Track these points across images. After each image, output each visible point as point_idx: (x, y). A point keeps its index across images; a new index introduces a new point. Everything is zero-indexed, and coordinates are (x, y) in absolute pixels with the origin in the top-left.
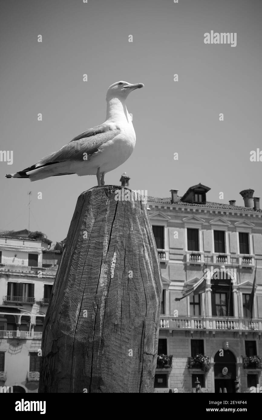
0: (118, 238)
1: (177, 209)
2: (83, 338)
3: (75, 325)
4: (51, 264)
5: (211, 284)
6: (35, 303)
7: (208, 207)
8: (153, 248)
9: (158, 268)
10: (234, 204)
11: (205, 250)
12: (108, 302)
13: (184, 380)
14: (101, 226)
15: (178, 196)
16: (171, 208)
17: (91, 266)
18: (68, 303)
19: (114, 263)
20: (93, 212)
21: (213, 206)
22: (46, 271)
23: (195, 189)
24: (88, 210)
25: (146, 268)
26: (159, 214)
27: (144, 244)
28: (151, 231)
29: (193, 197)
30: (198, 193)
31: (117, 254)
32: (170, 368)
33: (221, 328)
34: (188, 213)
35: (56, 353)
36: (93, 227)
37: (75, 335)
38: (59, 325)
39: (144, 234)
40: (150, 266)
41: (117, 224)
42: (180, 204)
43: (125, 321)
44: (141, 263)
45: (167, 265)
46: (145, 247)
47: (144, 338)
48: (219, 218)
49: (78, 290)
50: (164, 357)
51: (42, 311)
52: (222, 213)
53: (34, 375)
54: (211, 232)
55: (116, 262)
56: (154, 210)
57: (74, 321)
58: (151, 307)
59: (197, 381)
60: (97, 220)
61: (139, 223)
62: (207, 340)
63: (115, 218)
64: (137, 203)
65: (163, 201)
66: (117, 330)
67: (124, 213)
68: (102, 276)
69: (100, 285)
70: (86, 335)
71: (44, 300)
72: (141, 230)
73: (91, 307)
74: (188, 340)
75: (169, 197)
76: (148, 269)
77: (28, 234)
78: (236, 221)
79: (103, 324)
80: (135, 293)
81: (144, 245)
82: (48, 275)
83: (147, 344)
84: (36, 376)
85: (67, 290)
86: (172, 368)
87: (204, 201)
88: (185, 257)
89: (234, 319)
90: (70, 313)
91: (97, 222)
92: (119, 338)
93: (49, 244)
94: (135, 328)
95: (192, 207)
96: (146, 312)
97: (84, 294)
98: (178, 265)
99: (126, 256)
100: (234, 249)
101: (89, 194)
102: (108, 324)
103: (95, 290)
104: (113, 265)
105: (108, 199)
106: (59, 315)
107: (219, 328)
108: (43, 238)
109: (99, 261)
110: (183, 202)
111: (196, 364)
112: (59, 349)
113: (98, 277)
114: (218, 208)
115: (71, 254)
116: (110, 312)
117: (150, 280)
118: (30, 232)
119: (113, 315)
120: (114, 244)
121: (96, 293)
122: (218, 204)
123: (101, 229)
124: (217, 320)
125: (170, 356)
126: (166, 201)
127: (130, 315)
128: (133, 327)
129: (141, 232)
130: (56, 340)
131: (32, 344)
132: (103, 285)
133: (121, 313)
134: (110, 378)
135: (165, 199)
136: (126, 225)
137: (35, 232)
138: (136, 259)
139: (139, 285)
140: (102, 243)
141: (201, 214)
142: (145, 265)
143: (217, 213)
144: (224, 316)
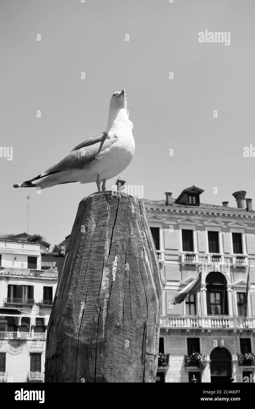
0: (118, 242)
1: (172, 211)
2: (86, 340)
3: (79, 327)
4: (49, 266)
5: (206, 284)
6: (35, 304)
7: (201, 208)
8: (153, 251)
9: (158, 271)
10: (227, 205)
11: (199, 251)
12: (110, 304)
13: (181, 378)
14: (102, 231)
15: (172, 199)
16: (166, 210)
17: (93, 269)
18: (71, 305)
19: (115, 266)
20: (94, 217)
21: (207, 207)
22: (45, 273)
23: (189, 192)
24: (89, 216)
25: (146, 271)
26: (154, 216)
27: (144, 247)
28: (151, 235)
29: (187, 199)
30: (192, 195)
31: (118, 258)
32: (167, 366)
33: (217, 326)
34: (182, 214)
35: (60, 355)
36: (95, 231)
37: (79, 336)
38: (62, 327)
39: (144, 238)
40: (150, 269)
41: (118, 229)
42: (175, 206)
43: (127, 323)
44: (142, 266)
45: (162, 265)
46: (145, 251)
47: (146, 339)
48: (213, 220)
49: (81, 293)
50: (161, 355)
51: (42, 313)
52: (216, 214)
53: (34, 375)
54: (205, 233)
55: (117, 265)
56: (149, 212)
57: (78, 323)
58: (152, 309)
59: (194, 379)
60: (98, 225)
61: (139, 227)
62: (202, 338)
63: (116, 222)
64: (136, 208)
65: (158, 203)
66: (119, 332)
67: (124, 218)
68: (104, 279)
69: (102, 288)
70: (90, 337)
71: (43, 301)
72: (141, 234)
73: (94, 309)
74: (184, 338)
75: (163, 200)
76: (148, 272)
77: (27, 237)
78: (229, 222)
79: (106, 326)
80: (136, 295)
81: (144, 249)
82: (47, 277)
83: (149, 344)
84: (36, 376)
85: (70, 293)
86: (169, 365)
87: (198, 203)
88: (180, 257)
89: (229, 317)
90: (74, 316)
91: (98, 227)
92: (122, 340)
93: (47, 247)
94: (137, 329)
95: (186, 209)
96: (147, 314)
97: (87, 297)
98: (174, 265)
99: (127, 259)
100: (228, 249)
101: (90, 200)
102: (111, 325)
103: (97, 293)
104: (115, 269)
105: (108, 205)
106: (63, 318)
107: (214, 326)
108: (42, 241)
109: (100, 265)
110: (178, 204)
111: (193, 362)
112: (63, 350)
113: (100, 280)
114: (212, 209)
115: (74, 259)
116: (113, 314)
117: (151, 283)
118: (29, 235)
119: (115, 317)
120: (115, 248)
121: (99, 296)
122: (212, 205)
123: (102, 234)
124: (212, 319)
125: (167, 354)
126: (161, 203)
127: (131, 317)
128: (135, 328)
129: (141, 236)
130: (60, 342)
131: (33, 344)
132: (105, 288)
133: (122, 315)
134: (113, 378)
135: (160, 201)
136: (126, 229)
137: (34, 235)
138: (136, 262)
139: (140, 288)
140: (104, 247)
141: (195, 216)
142: (145, 268)
143: (210, 214)
144: (219, 315)
